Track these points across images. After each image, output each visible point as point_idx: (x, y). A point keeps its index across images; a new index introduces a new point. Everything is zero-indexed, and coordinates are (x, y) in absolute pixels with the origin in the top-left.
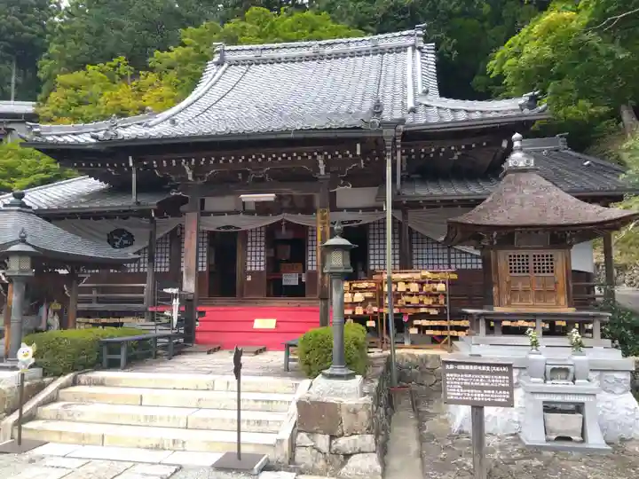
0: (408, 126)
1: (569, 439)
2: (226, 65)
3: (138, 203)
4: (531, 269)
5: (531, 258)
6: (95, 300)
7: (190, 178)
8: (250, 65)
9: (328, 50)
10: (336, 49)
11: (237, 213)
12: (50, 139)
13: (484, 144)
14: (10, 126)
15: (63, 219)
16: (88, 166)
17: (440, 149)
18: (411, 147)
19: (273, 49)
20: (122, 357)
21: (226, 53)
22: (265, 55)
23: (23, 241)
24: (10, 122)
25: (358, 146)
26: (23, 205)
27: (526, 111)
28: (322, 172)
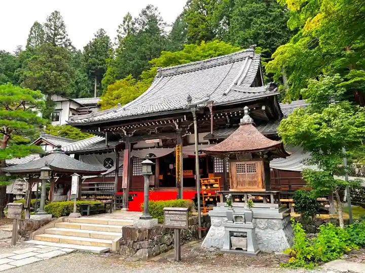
0: (215, 104)
1: (241, 249)
2: (162, 77)
3: (108, 146)
4: (246, 170)
5: (246, 165)
6: (96, 189)
7: (125, 134)
8: (172, 76)
9: (208, 64)
10: (213, 63)
11: (154, 147)
12: (76, 121)
13: (255, 109)
14: (91, 110)
15: (83, 154)
16: (92, 131)
17: (238, 112)
18: (221, 112)
19: (183, 67)
20: (88, 211)
21: (163, 72)
22: (180, 70)
23: (46, 165)
24: (91, 108)
25: (185, 116)
26: (60, 150)
27: (268, 92)
28: (177, 128)
